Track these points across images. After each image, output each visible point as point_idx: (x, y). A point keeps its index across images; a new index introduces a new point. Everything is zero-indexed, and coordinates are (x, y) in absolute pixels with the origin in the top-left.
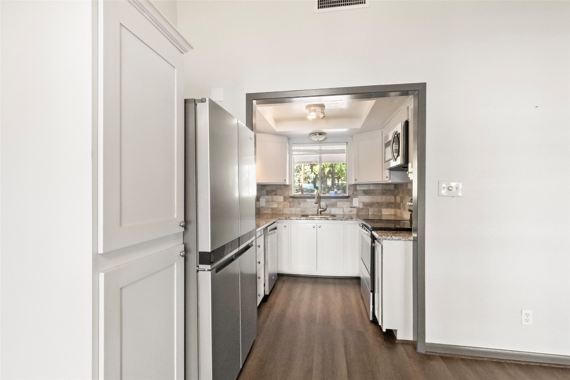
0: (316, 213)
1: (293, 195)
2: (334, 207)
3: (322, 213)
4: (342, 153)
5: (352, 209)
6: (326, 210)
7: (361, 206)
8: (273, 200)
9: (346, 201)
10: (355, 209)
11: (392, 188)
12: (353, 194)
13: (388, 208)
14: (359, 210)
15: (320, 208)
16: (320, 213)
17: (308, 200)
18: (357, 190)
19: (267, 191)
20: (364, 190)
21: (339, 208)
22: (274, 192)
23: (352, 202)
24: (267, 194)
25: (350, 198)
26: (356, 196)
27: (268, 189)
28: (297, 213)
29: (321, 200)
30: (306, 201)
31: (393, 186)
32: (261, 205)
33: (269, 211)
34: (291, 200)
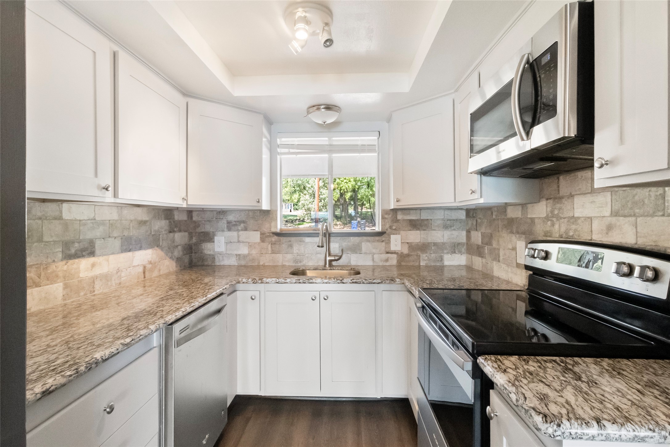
0: (322, 263)
1: (278, 230)
2: (356, 253)
3: (334, 263)
4: (370, 151)
5: (389, 255)
6: (340, 258)
7: (406, 251)
8: (241, 239)
9: (378, 241)
10: (395, 256)
11: (462, 215)
12: (391, 227)
13: (455, 252)
14: (402, 257)
15: (330, 255)
16: (330, 265)
17: (307, 240)
18: (398, 221)
19: (229, 222)
20: (411, 221)
21: (366, 253)
22: (242, 225)
23: (388, 242)
24: (229, 229)
25: (385, 235)
26: (396, 231)
27: (231, 218)
28: (287, 264)
29: (332, 239)
30: (304, 242)
31: (464, 213)
32: (217, 249)
33: (233, 261)
34: (275, 238)
